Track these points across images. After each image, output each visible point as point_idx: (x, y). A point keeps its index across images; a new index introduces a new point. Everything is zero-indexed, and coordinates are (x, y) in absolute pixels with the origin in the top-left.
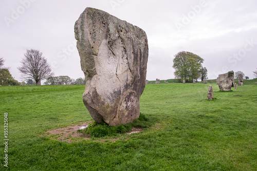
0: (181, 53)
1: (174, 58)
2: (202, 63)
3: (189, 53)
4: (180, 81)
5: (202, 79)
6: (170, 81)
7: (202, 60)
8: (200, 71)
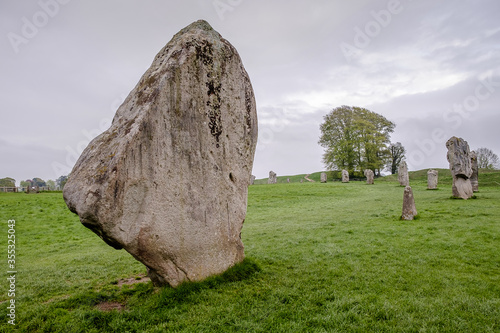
0: (339, 109)
1: (324, 122)
2: (390, 134)
3: (359, 109)
4: (335, 177)
5: (394, 170)
6: (316, 177)
7: (389, 125)
8: (385, 152)
